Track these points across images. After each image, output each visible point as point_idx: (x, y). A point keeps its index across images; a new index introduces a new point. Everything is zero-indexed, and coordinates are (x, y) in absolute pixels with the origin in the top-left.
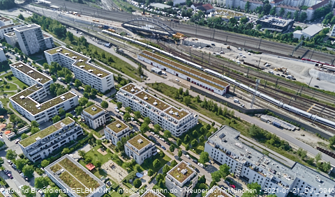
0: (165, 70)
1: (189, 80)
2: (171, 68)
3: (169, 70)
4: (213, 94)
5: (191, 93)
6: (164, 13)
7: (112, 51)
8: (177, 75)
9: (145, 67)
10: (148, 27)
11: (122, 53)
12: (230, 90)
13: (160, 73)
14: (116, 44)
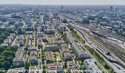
0: (93, 43)
1: (98, 47)
2: (95, 43)
3: (94, 43)
4: (102, 53)
5: (95, 50)
6: (107, 29)
7: (81, 36)
8: (95, 45)
9: (87, 41)
10: (97, 32)
11: (84, 37)
12: (110, 54)
13: (90, 44)
14: (84, 34)
